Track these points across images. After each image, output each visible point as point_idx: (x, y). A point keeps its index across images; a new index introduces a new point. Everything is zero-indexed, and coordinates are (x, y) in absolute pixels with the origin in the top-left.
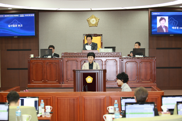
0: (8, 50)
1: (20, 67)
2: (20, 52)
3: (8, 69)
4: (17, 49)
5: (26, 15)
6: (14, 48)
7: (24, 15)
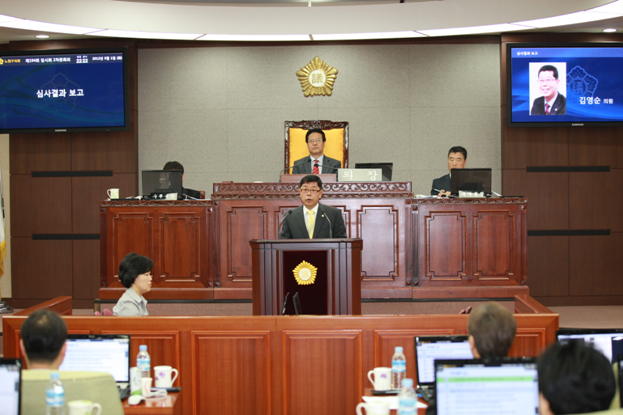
0: (36, 174)
1: (75, 232)
2: (76, 179)
3: (36, 237)
4: (64, 168)
5: (94, 59)
6: (54, 169)
7: (90, 59)
